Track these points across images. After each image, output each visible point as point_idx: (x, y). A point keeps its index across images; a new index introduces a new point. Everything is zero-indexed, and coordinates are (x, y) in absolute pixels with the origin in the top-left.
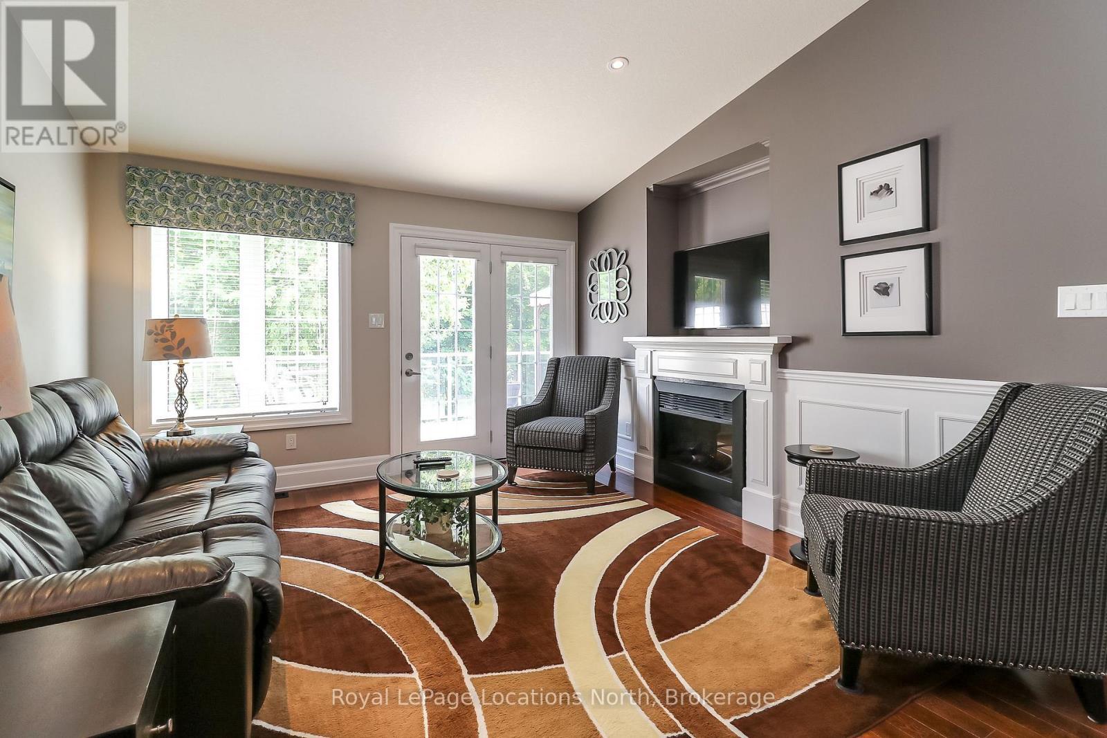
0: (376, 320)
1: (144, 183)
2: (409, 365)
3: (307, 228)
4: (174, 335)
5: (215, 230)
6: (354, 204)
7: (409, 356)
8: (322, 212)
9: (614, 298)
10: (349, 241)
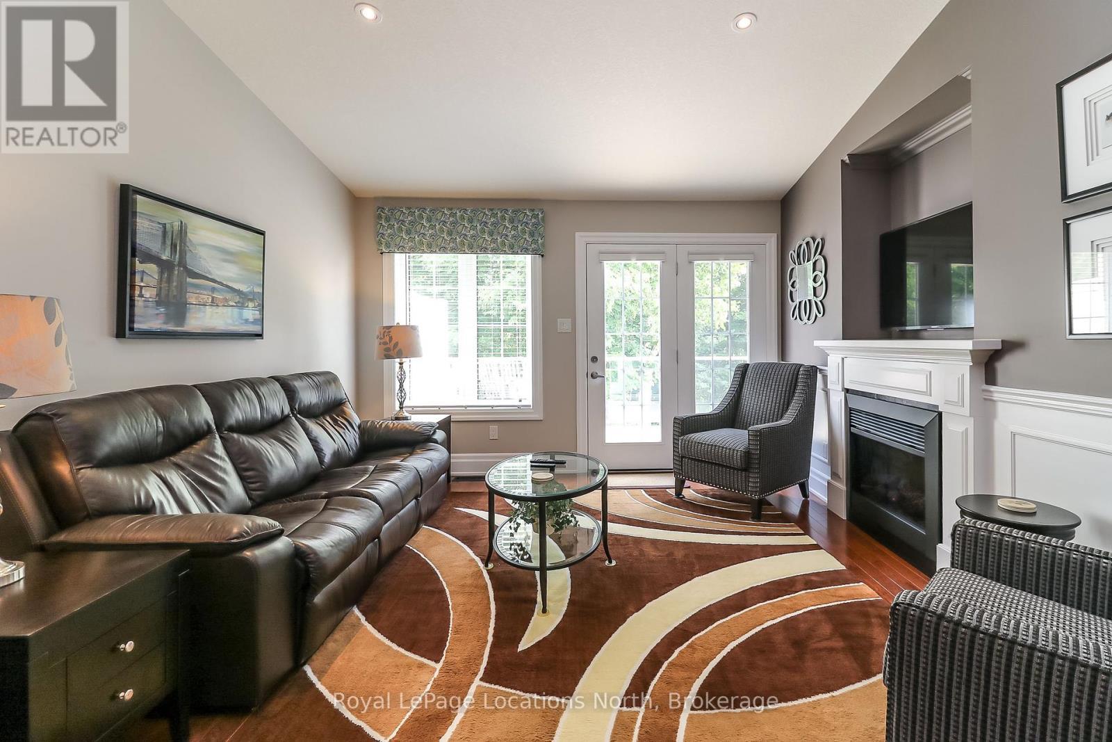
0: (564, 325)
1: (388, 220)
2: (594, 368)
3: (503, 244)
4: (391, 339)
5: (435, 252)
6: (543, 219)
7: (594, 359)
8: (515, 228)
9: (811, 297)
10: (539, 252)
